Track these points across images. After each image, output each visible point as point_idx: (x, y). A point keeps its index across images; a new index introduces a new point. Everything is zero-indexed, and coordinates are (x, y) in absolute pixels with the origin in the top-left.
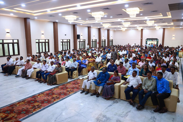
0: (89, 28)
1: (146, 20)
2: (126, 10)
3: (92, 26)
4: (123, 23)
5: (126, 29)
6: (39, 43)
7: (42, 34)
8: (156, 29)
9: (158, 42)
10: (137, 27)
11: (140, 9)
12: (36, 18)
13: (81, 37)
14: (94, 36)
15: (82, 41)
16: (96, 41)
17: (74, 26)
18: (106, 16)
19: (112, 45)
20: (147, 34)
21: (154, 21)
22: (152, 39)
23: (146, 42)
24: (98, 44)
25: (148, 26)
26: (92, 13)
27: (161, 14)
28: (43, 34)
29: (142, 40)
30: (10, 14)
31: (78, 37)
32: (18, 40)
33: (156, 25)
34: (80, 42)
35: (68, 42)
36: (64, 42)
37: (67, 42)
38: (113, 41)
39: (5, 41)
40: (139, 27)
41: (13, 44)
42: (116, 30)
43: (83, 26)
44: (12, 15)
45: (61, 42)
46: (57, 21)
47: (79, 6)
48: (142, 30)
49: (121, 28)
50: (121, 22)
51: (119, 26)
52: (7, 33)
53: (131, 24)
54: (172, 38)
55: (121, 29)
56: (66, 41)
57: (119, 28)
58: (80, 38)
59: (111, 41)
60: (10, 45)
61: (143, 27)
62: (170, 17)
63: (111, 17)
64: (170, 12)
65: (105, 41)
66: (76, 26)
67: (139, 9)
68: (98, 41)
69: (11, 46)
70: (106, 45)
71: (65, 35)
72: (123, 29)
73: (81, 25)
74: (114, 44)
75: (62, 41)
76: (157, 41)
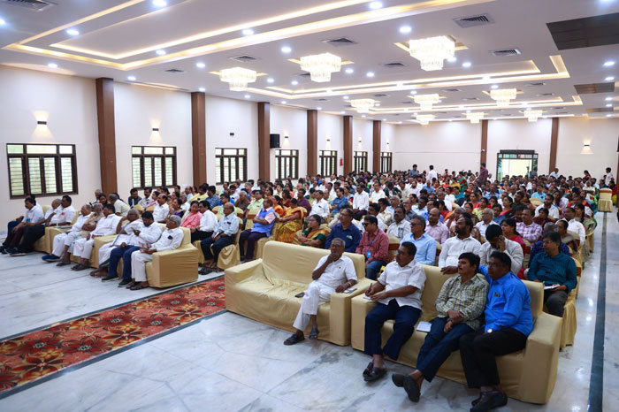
0: (311, 114)
1: (487, 87)
2: (408, 47)
3: (319, 109)
4: (417, 98)
5: (431, 118)
6: (142, 157)
7: (154, 130)
8: (527, 119)
9: (536, 163)
10: (465, 111)
11: (457, 45)
12: (132, 78)
13: (284, 143)
14: (329, 139)
15: (288, 153)
16: (334, 157)
17: (261, 108)
18: (349, 71)
19: (389, 171)
20: (501, 135)
21: (515, 90)
22: (518, 153)
23: (499, 161)
24: (341, 164)
25: (500, 110)
26: (302, 58)
27: (532, 61)
28: (157, 130)
29: (484, 155)
30: (46, 65)
31: (274, 141)
32: (74, 146)
33: (524, 104)
34: (279, 157)
35: (241, 156)
36: (226, 156)
37: (237, 157)
38: (391, 158)
39: (31, 150)
40: (473, 111)
41: (58, 158)
42: (400, 123)
43: (291, 107)
44: (52, 67)
45: (217, 156)
46: (202, 90)
47: (249, 34)
48: (485, 123)
49: (415, 115)
50: (408, 92)
51: (406, 110)
52: (39, 123)
53: (444, 102)
54: (582, 149)
55: (415, 118)
56: (234, 152)
57: (410, 116)
58: (278, 146)
59: (387, 158)
60: (47, 160)
61: (485, 111)
62: (565, 74)
63: (370, 75)
64: (559, 56)
65: (365, 158)
66: (266, 106)
67: (453, 43)
68: (340, 156)
69: (50, 164)
71: (232, 134)
72: (424, 120)
73: (284, 103)
74: (395, 168)
75: (219, 152)
76: (533, 159)
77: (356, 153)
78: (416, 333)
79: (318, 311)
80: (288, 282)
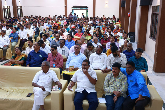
19: (22, 16)
23: (72, 10)
29: (66, 8)
38: (22, 9)
54: (105, 5)
59: (20, 9)
70: (12, 16)
74: (24, 14)
76: (86, 10)
77: (4, 6)
78: (100, 105)
79: (44, 103)
80: (16, 88)
